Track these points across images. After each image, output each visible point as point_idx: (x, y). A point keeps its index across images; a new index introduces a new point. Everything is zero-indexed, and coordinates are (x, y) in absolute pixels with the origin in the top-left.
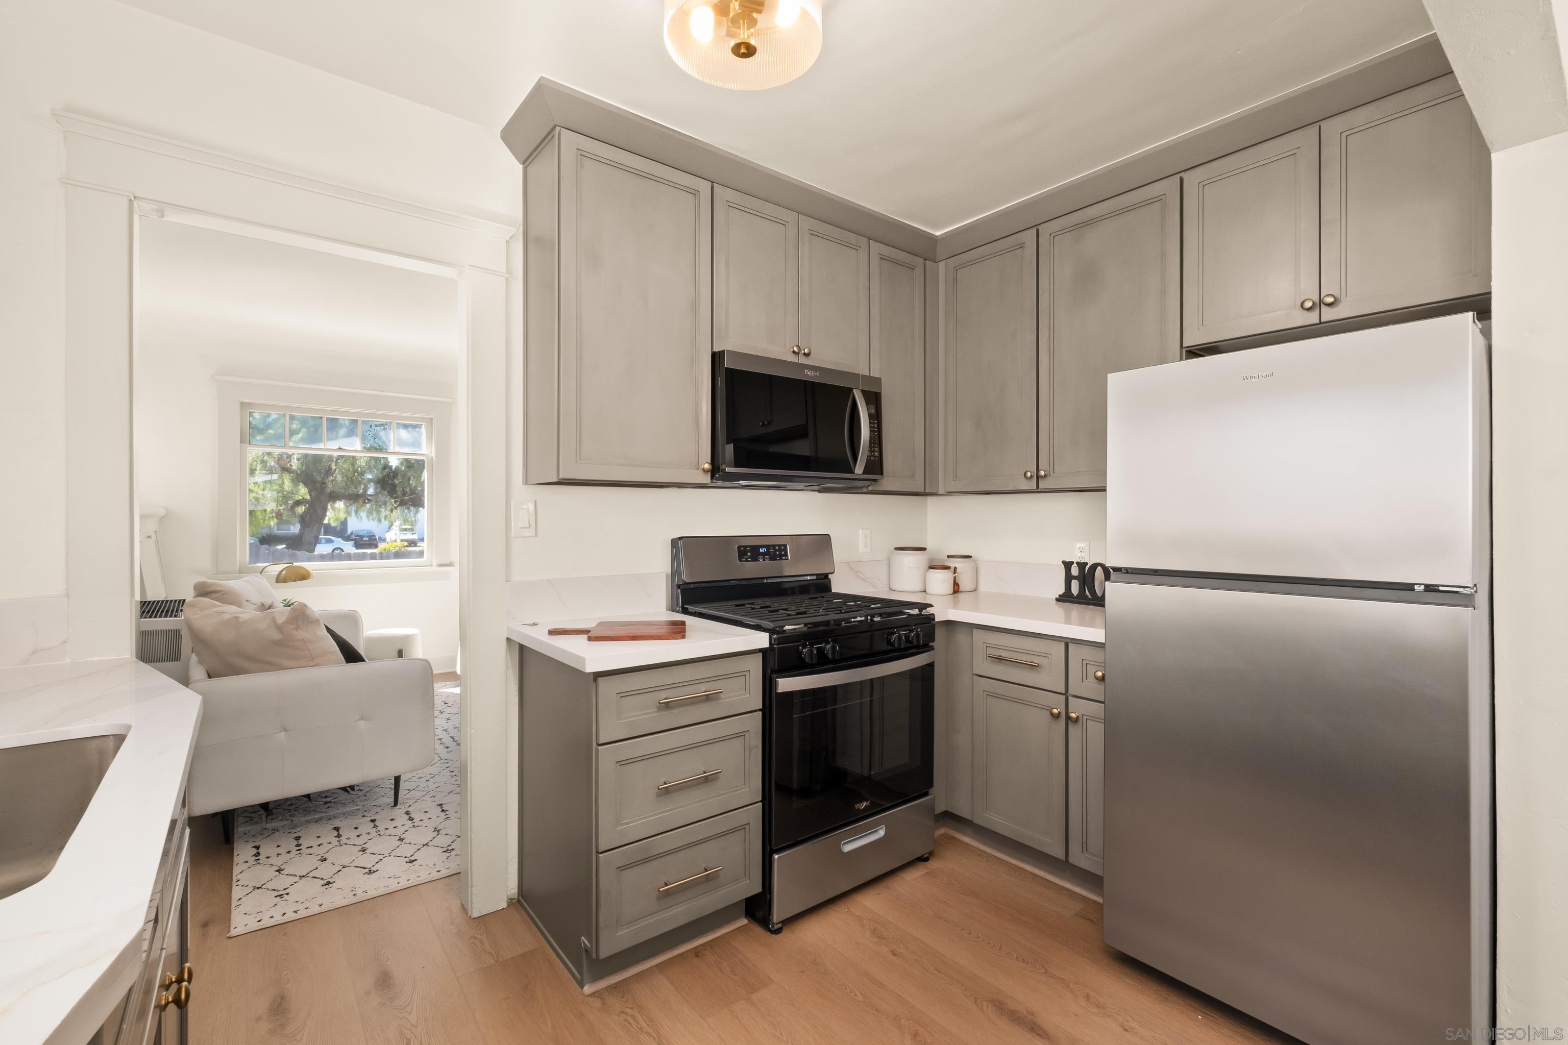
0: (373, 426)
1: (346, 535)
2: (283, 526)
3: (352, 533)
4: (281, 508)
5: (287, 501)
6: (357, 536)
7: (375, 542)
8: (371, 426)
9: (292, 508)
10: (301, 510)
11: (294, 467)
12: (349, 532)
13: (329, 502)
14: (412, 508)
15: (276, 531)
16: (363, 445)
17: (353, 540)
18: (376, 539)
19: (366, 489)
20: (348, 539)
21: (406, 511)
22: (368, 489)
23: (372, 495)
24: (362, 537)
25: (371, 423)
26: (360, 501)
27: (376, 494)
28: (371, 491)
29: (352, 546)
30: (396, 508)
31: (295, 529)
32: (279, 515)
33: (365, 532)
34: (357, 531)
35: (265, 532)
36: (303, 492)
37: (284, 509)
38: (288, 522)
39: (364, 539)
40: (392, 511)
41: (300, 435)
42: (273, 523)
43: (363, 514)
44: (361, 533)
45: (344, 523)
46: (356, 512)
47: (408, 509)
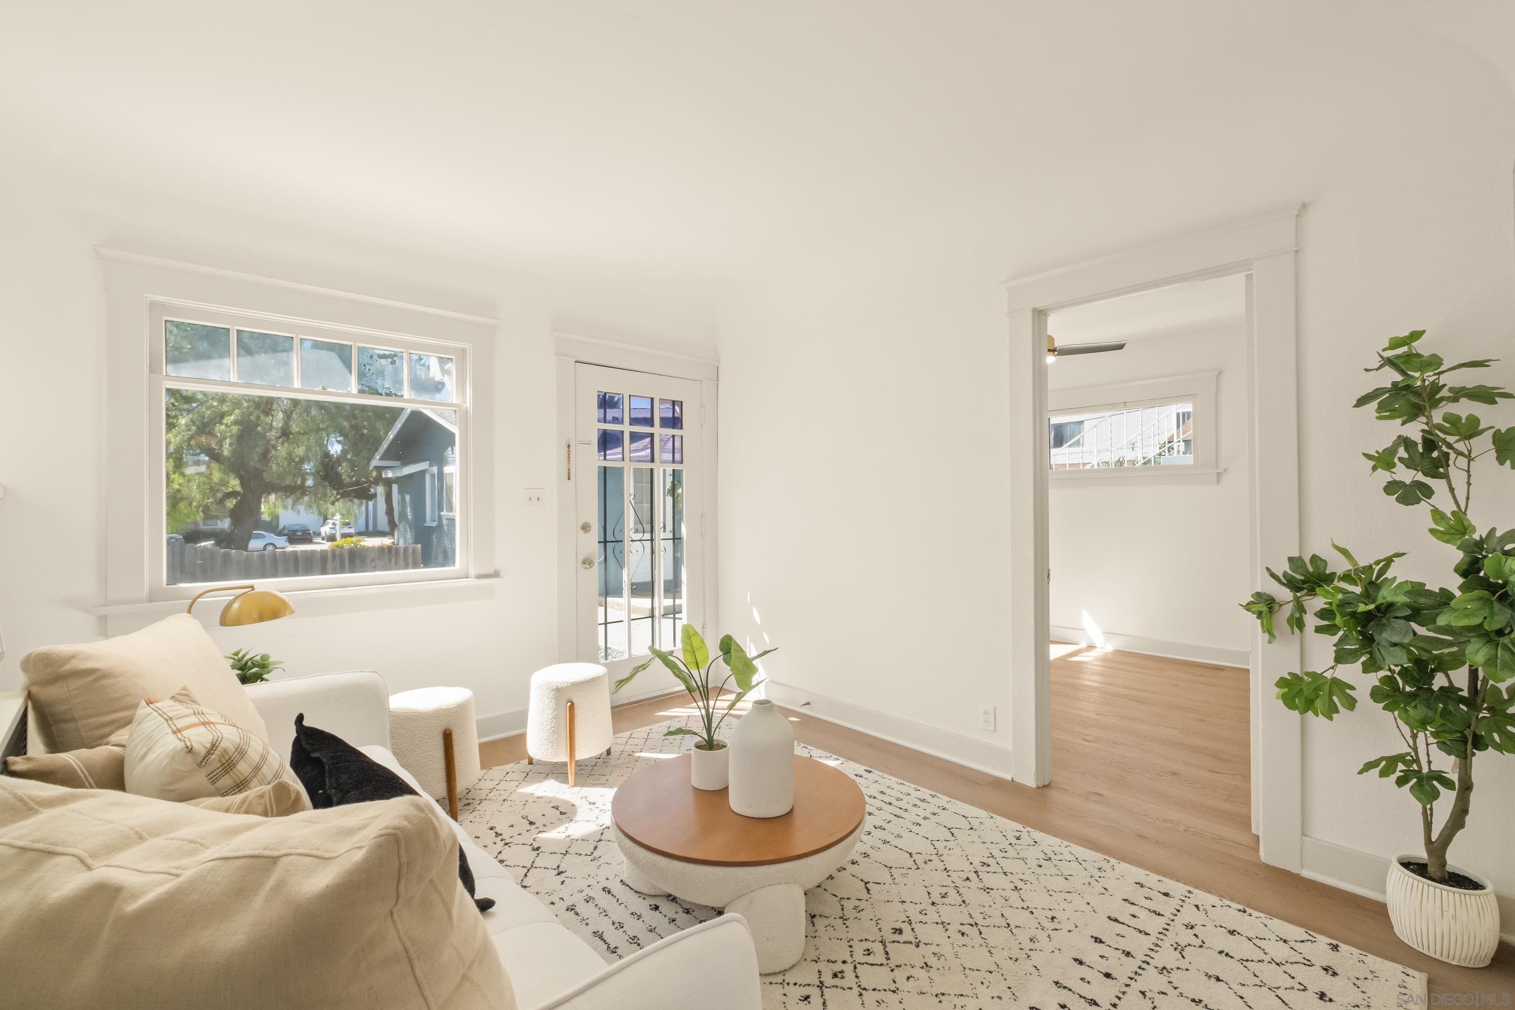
0: (375, 357)
1: (278, 530)
2: (209, 522)
3: (284, 528)
4: (208, 501)
5: (214, 494)
6: (291, 531)
7: (309, 537)
8: (371, 357)
9: (221, 502)
10: (231, 503)
11: (226, 453)
12: (281, 527)
13: (264, 493)
14: (355, 500)
15: (202, 527)
16: (360, 387)
17: (285, 535)
18: (310, 533)
19: (304, 480)
20: (280, 534)
21: (349, 503)
22: (306, 479)
23: (311, 487)
24: (295, 532)
25: (371, 352)
26: (298, 493)
27: (315, 485)
28: (310, 482)
29: (286, 541)
30: (337, 500)
31: (225, 524)
32: (206, 510)
33: (298, 527)
34: (290, 525)
35: (191, 527)
36: (235, 484)
37: (212, 503)
38: (216, 517)
39: (298, 533)
40: (333, 503)
41: (232, 418)
42: (200, 517)
43: (301, 508)
44: (294, 528)
45: (276, 518)
46: (294, 505)
47: (351, 501)
